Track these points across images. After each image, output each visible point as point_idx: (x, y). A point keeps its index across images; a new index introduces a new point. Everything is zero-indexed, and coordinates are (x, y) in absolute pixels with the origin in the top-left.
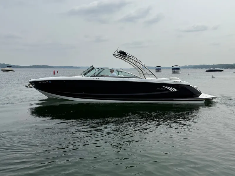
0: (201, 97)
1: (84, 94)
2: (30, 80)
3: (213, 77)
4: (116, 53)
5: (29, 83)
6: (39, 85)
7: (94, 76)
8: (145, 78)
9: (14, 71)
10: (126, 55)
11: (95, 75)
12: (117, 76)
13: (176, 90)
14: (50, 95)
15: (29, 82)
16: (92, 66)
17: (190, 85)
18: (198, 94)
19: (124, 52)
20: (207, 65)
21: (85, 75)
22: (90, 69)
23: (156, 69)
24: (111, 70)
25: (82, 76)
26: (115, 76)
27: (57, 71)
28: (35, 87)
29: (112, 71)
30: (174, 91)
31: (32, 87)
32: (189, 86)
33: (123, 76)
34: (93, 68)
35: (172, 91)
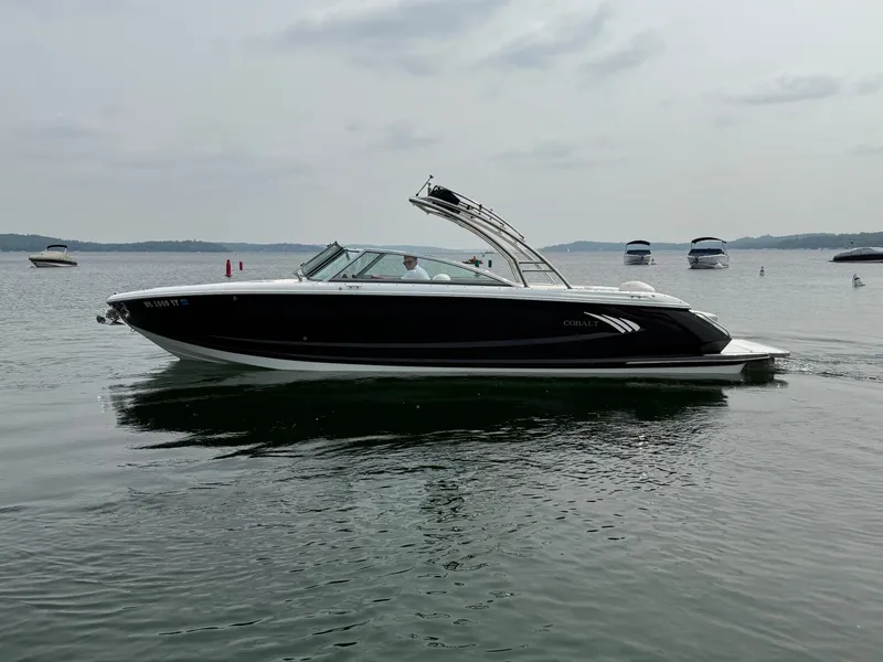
0: (728, 351)
1: (307, 344)
2: (114, 297)
3: (857, 283)
4: (425, 194)
5: (111, 308)
6: (146, 315)
7: (345, 279)
8: (526, 286)
9: (75, 264)
10: (456, 201)
11: (345, 276)
12: (429, 279)
13: (637, 327)
14: (187, 351)
15: (110, 304)
16: (336, 244)
17: (687, 310)
18: (720, 343)
19: (450, 193)
20: (837, 234)
21: (310, 275)
22: (329, 253)
23: (629, 252)
24: (406, 257)
25: (301, 280)
26: (421, 279)
27: (241, 264)
28: (130, 322)
29: (410, 262)
30: (630, 330)
31: (121, 321)
32: (683, 313)
33: (447, 278)
34: (341, 251)
35: (623, 331)
